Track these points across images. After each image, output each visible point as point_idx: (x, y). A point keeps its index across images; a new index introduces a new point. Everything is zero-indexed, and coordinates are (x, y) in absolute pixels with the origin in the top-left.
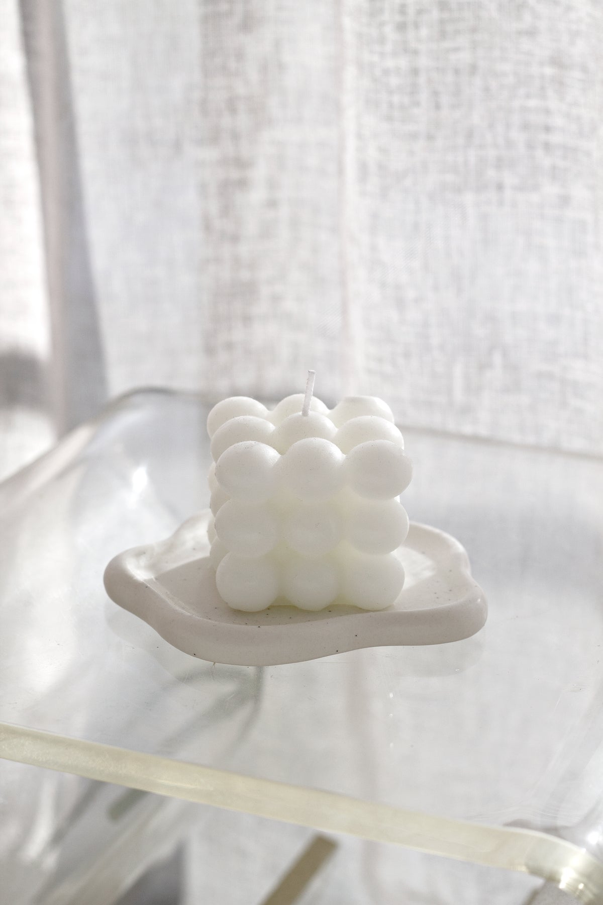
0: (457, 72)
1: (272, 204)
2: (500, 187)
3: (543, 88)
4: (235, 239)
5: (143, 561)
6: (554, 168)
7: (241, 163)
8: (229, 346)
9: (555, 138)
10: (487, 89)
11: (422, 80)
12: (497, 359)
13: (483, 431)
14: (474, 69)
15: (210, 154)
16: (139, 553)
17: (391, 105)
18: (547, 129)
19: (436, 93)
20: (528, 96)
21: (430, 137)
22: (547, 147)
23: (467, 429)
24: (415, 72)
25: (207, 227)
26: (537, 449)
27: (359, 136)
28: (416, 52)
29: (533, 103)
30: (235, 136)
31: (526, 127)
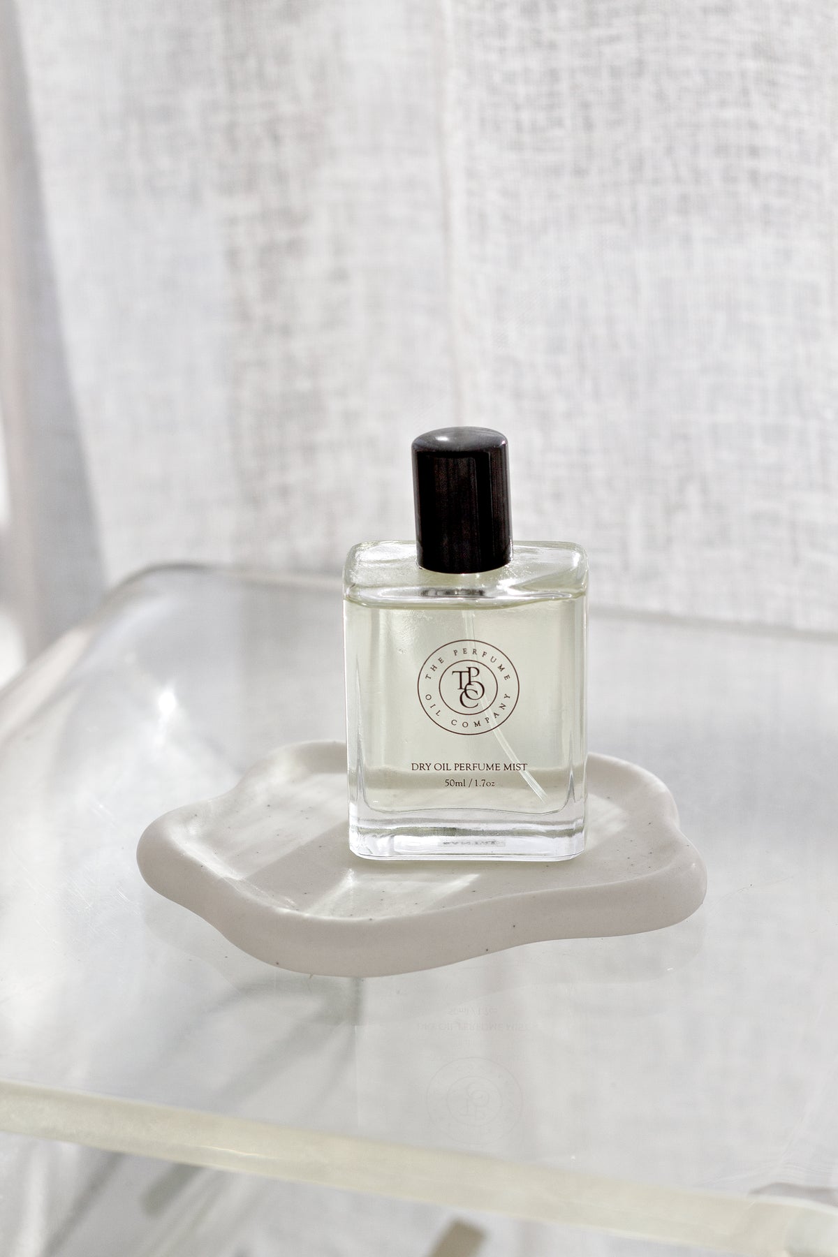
0: (615, 72)
1: (340, 276)
2: (687, 240)
3: (745, 92)
4: (286, 331)
5: (193, 829)
6: (766, 208)
7: (293, 218)
8: (284, 492)
9: (767, 165)
10: (660, 96)
11: (564, 86)
12: (693, 495)
13: (677, 607)
14: (640, 66)
15: (244, 206)
16: (187, 816)
17: (519, 127)
18: (754, 151)
19: (586, 106)
20: (723, 104)
21: (579, 172)
22: (754, 177)
23: (654, 604)
24: (553, 75)
25: (243, 314)
26: (758, 629)
27: (471, 174)
28: (553, 46)
29: (729, 114)
30: (281, 177)
31: (721, 150)
